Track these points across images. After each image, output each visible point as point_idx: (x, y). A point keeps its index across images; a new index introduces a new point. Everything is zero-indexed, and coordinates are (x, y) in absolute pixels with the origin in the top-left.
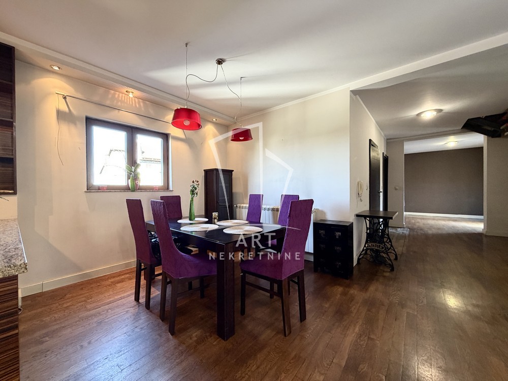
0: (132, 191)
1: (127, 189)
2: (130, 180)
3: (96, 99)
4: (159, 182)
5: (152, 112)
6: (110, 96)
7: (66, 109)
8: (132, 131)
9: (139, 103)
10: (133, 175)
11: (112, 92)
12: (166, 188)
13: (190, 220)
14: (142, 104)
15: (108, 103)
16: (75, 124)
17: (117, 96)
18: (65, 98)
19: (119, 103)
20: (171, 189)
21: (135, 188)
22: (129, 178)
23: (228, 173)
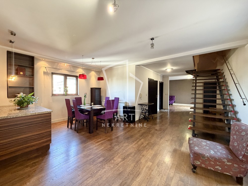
0: (66, 96)
1: (64, 95)
2: (65, 92)
3: (55, 67)
4: (74, 92)
5: (72, 69)
6: (59, 65)
7: (46, 71)
8: (66, 76)
9: (68, 66)
10: (66, 91)
11: (59, 64)
12: (77, 94)
13: (84, 105)
14: (69, 67)
15: (58, 68)
16: (48, 75)
17: (61, 65)
18: (46, 68)
19: (62, 67)
20: (79, 95)
21: (67, 95)
22: (64, 91)
23: (100, 89)
